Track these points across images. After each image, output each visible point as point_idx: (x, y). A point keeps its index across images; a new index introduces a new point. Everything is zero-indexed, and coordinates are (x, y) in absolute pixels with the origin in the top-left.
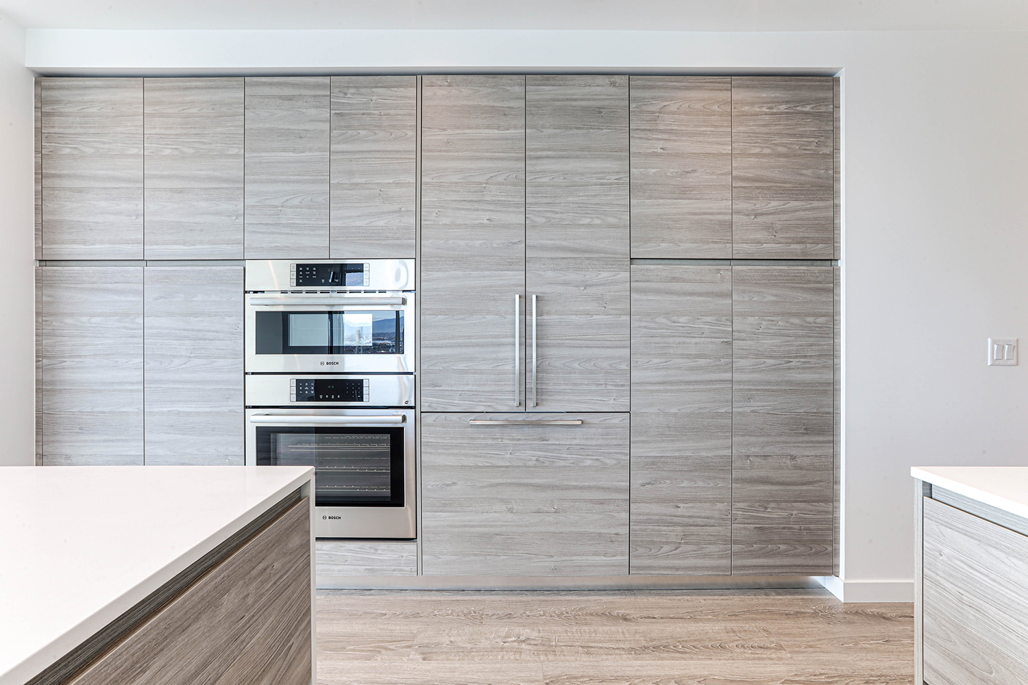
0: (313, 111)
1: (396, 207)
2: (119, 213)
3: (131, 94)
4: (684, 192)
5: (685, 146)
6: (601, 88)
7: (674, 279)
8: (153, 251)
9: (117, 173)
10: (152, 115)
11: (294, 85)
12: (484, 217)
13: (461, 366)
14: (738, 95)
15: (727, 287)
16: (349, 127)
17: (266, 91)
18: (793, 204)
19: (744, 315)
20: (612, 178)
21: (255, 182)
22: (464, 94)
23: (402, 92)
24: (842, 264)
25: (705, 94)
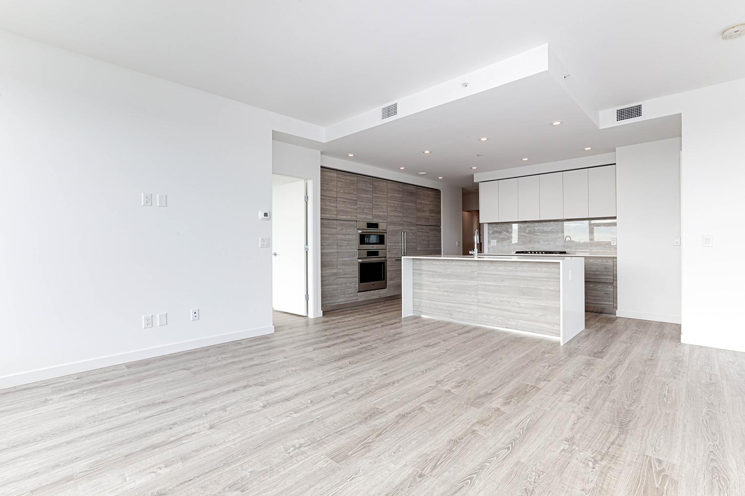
0: (369, 185)
1: (383, 210)
2: (332, 206)
3: (334, 175)
4: (423, 211)
5: (423, 202)
6: (412, 188)
7: (422, 229)
8: (340, 217)
9: (331, 196)
10: (338, 181)
11: (366, 178)
12: (397, 214)
13: (394, 247)
14: (430, 192)
15: (429, 231)
16: (376, 190)
17: (361, 179)
18: (436, 215)
19: (431, 237)
20: (414, 208)
21: (359, 201)
22: (390, 185)
23: (384, 183)
24: (442, 227)
25: (425, 192)
